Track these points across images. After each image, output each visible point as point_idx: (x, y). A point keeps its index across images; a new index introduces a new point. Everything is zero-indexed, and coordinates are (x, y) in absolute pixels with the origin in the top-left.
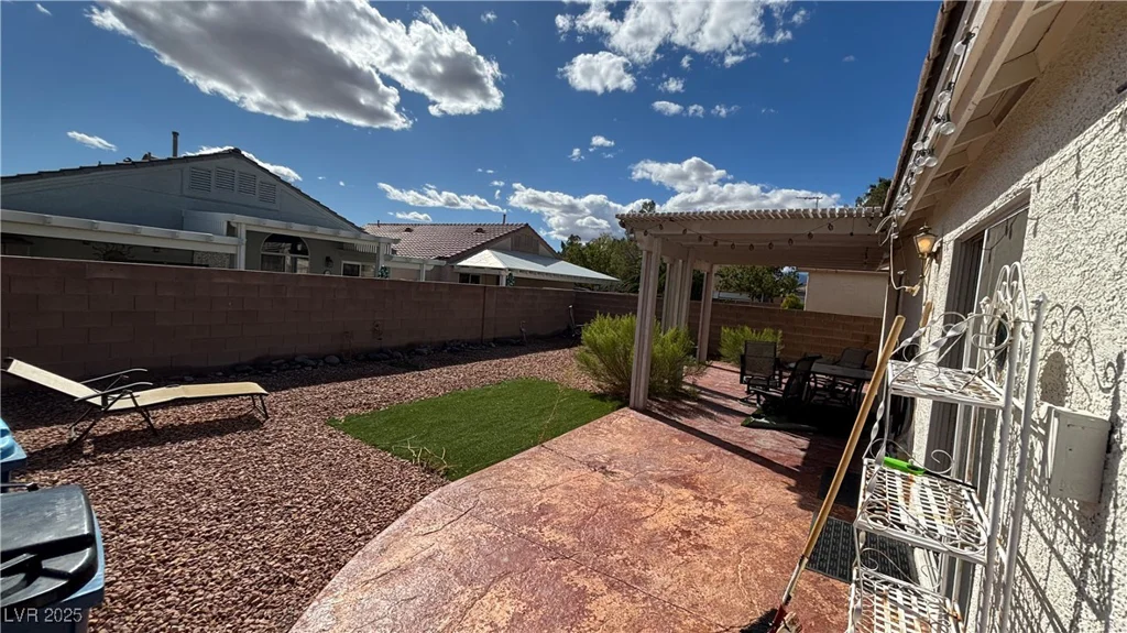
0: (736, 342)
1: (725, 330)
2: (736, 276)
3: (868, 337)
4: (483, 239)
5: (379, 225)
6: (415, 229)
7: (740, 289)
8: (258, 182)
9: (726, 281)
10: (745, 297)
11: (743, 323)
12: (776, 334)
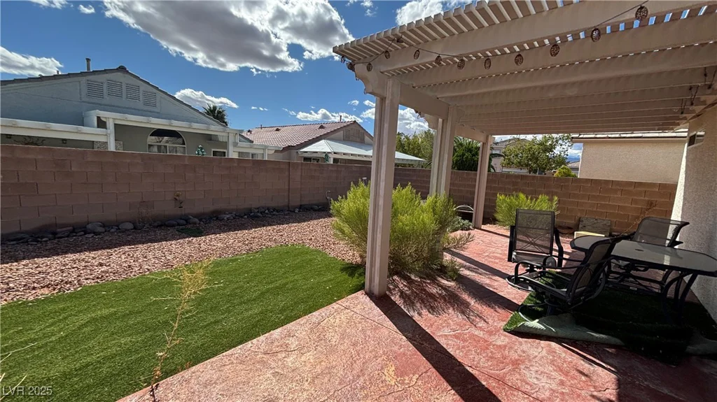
0: (510, 208)
1: (501, 197)
2: (517, 156)
4: (323, 132)
5: (261, 128)
6: (282, 129)
7: (520, 165)
8: (141, 92)
9: (509, 159)
10: (525, 171)
11: (517, 190)
12: (551, 200)
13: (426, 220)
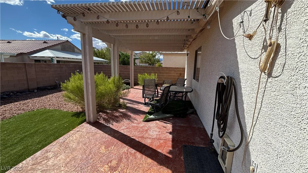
0: (143, 79)
1: (139, 75)
2: (144, 59)
3: (181, 74)
4: (46, 45)
7: (146, 62)
9: (142, 60)
10: (147, 65)
11: (144, 72)
12: (155, 75)
13: (112, 87)
